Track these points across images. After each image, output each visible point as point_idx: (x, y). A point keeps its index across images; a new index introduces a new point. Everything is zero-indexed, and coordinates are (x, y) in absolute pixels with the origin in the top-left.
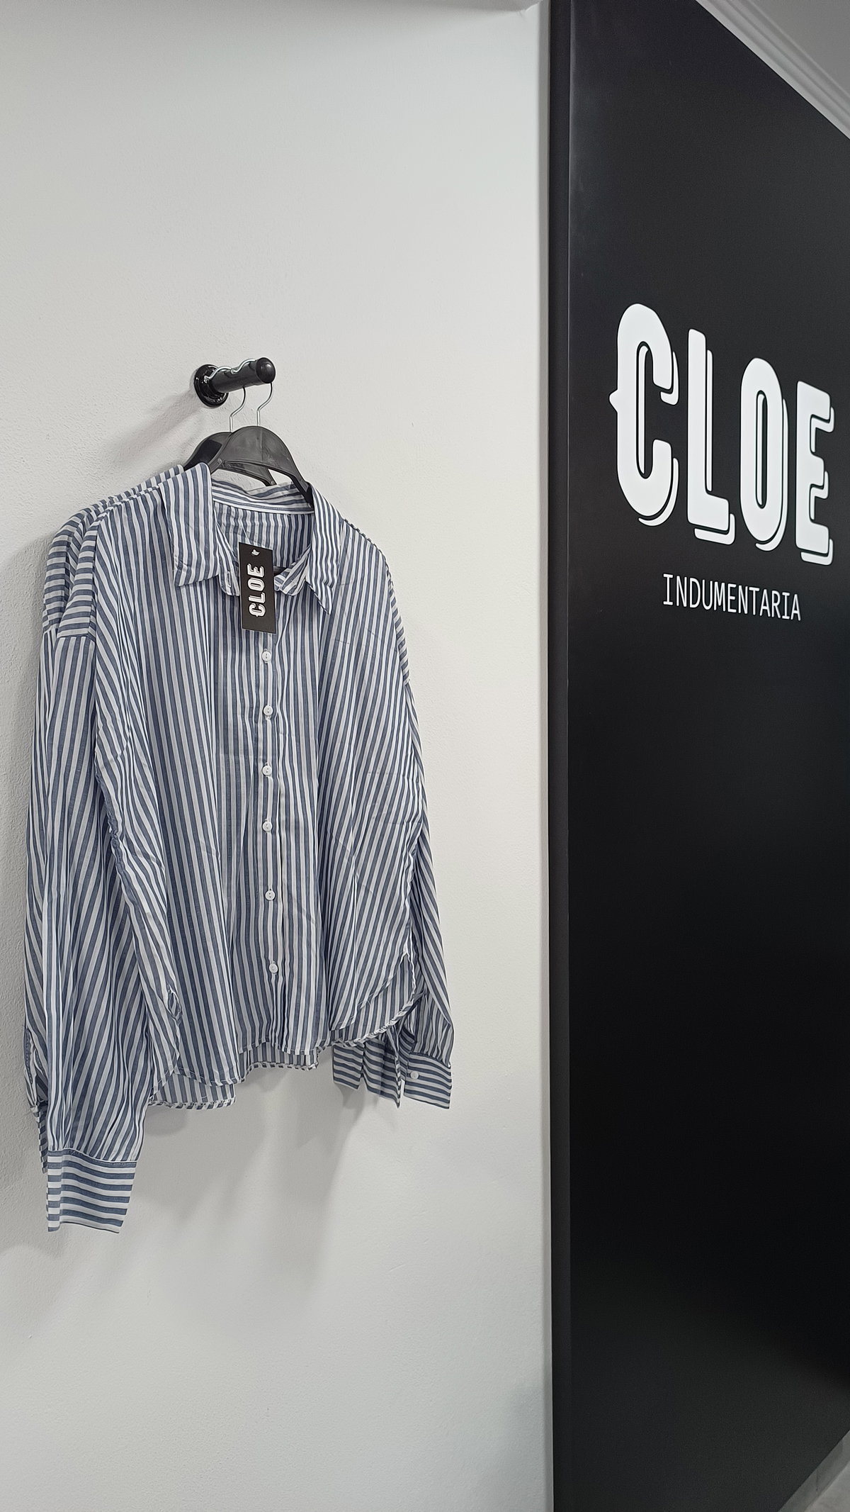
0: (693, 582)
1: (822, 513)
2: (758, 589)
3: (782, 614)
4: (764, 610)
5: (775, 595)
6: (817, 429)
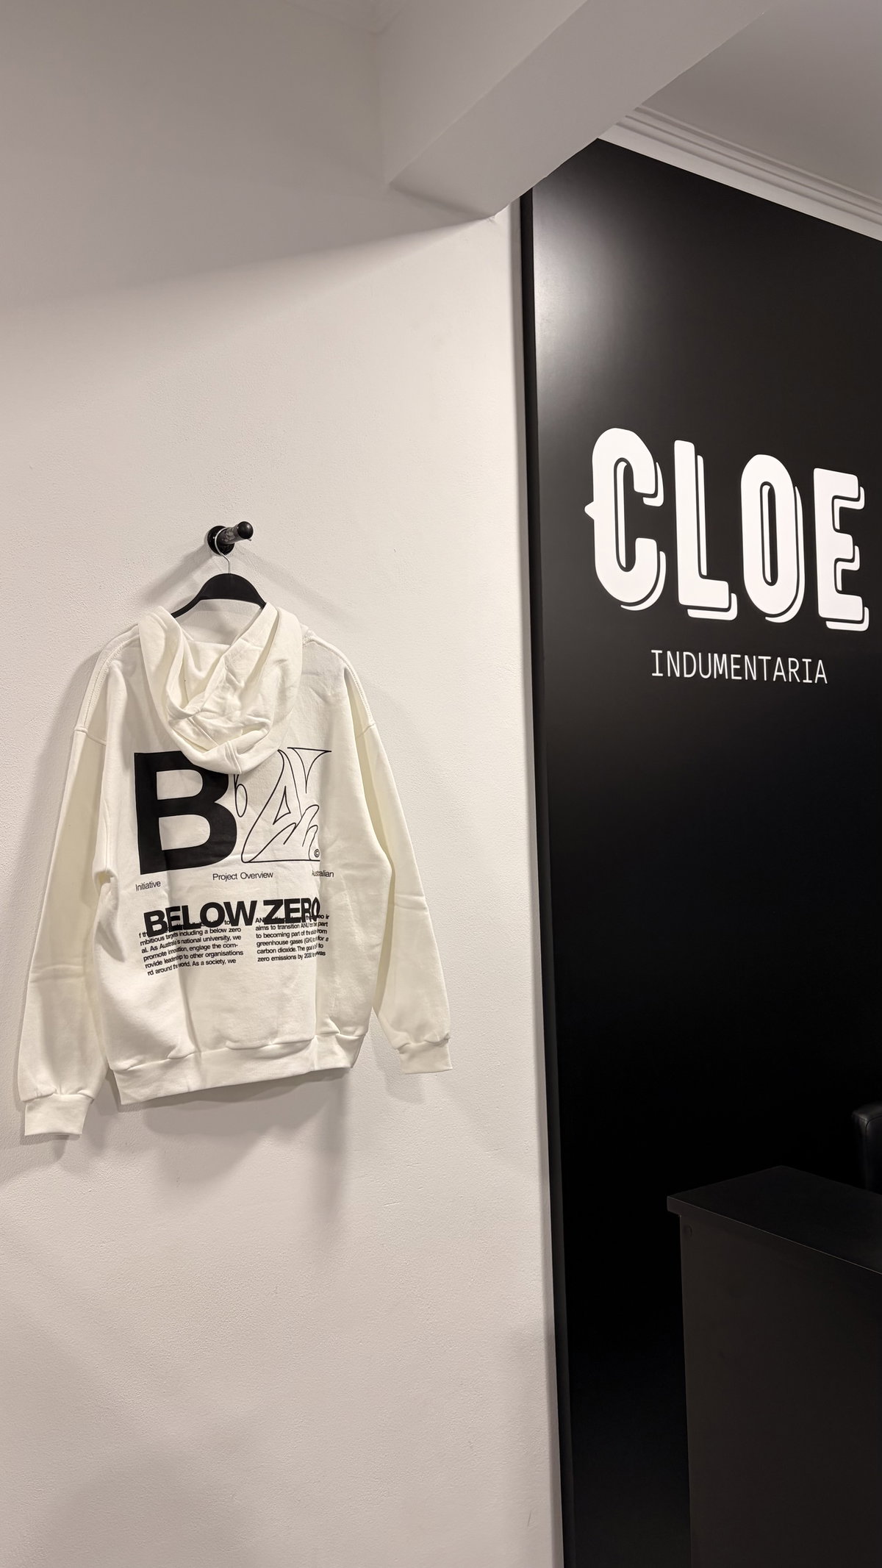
0: (687, 656)
1: (850, 584)
2: (769, 658)
3: (803, 677)
4: (777, 676)
5: (792, 661)
6: (842, 509)
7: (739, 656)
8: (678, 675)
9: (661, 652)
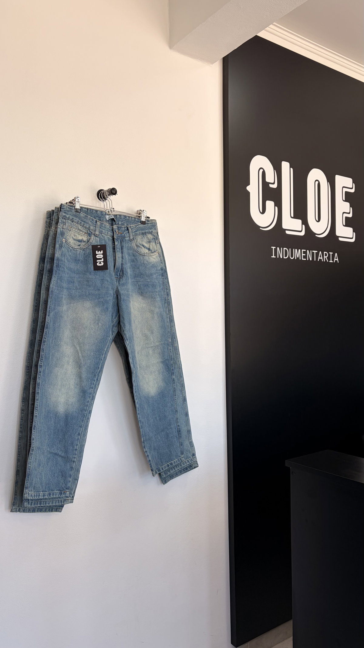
0: (285, 250)
1: (348, 223)
2: (317, 252)
3: (329, 260)
4: (320, 259)
5: (325, 253)
6: (346, 192)
7: (305, 250)
8: (281, 257)
9: (275, 248)
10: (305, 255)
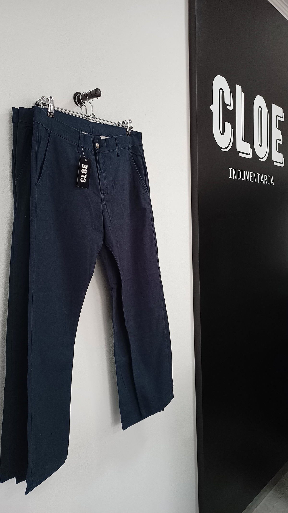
0: (239, 171)
1: (281, 149)
2: (260, 174)
3: (268, 183)
4: (262, 181)
5: (265, 176)
6: (278, 120)
7: (252, 173)
8: (236, 179)
9: (231, 169)
10: (252, 177)
